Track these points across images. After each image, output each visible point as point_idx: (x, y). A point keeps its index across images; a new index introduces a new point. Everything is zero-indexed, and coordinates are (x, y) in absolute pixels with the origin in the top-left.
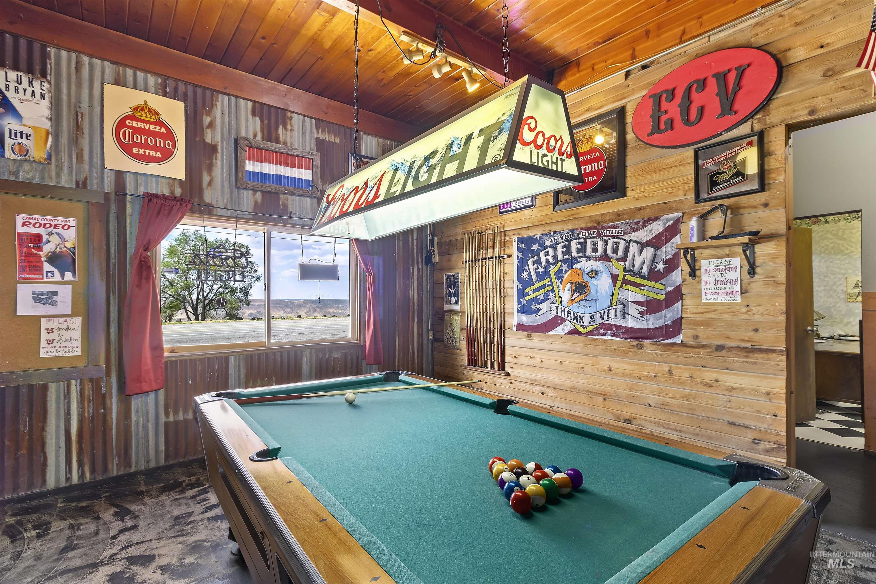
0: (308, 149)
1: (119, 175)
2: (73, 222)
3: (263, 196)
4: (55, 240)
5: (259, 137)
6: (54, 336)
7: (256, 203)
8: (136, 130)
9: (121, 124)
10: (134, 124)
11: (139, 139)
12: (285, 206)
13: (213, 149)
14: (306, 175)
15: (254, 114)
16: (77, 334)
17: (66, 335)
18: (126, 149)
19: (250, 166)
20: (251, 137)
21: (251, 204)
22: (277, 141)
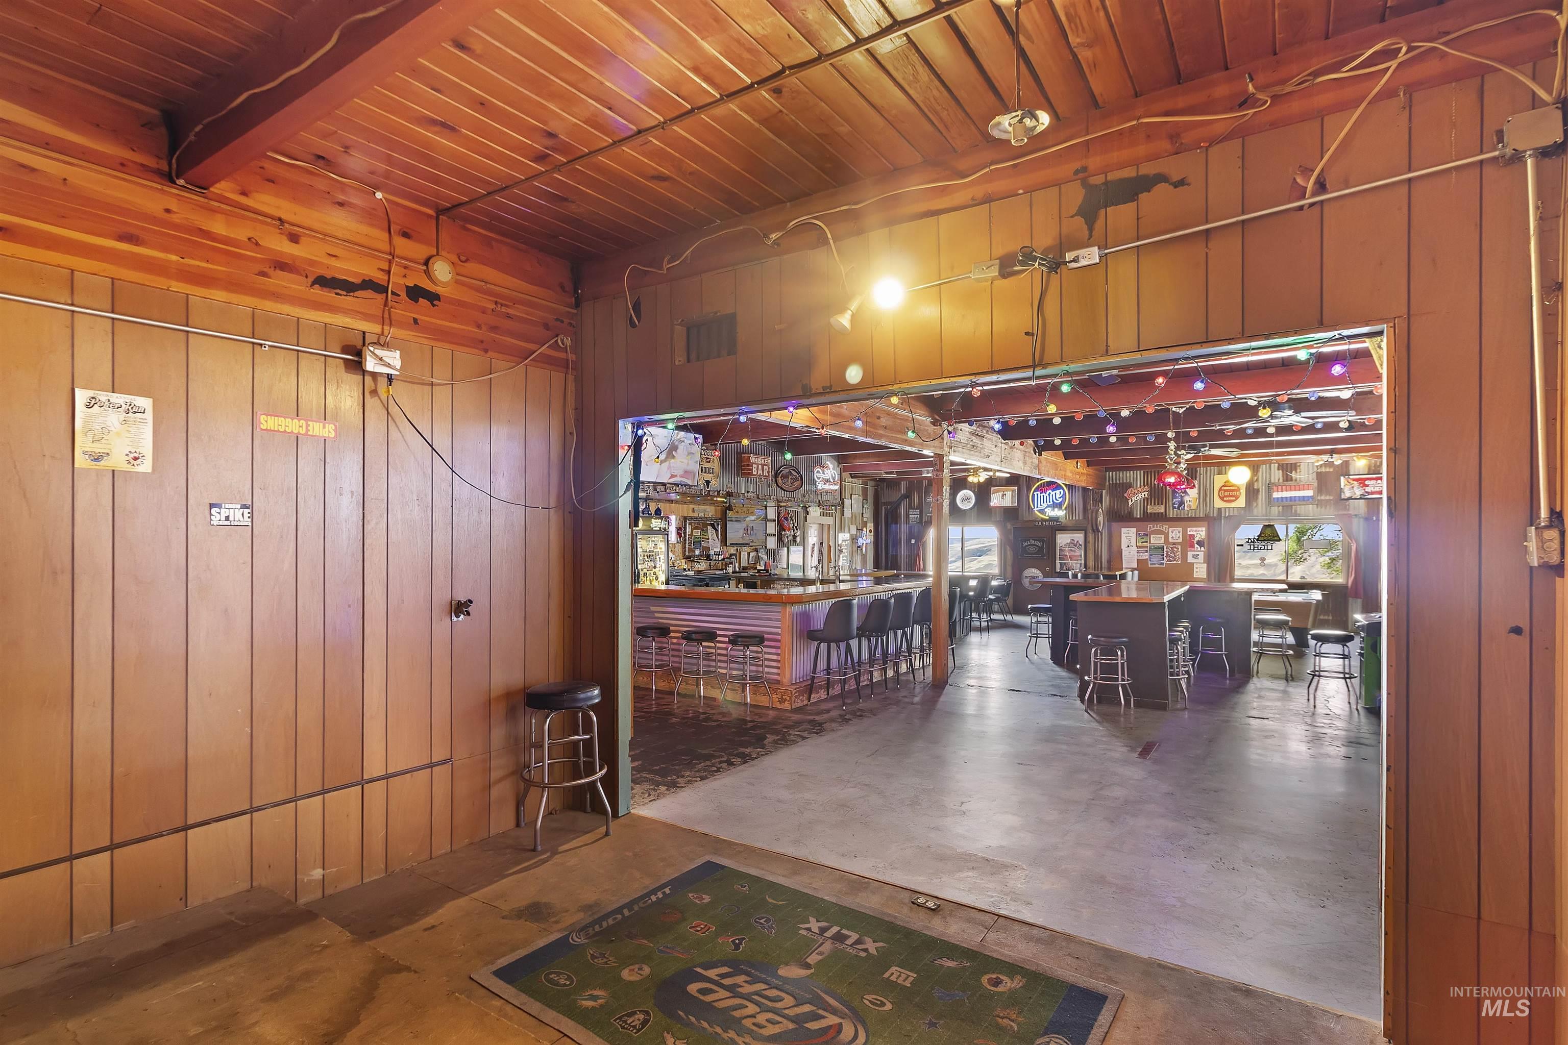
0: (1311, 479)
1: (1220, 509)
2: (1204, 529)
3: (1283, 509)
4: (1199, 536)
5: (1281, 480)
6: (1198, 570)
7: (1279, 512)
8: (1226, 491)
9: (1220, 490)
10: (1225, 488)
11: (1227, 494)
12: (1296, 511)
13: (1258, 490)
14: (1309, 493)
15: (1278, 469)
16: (1205, 570)
17: (1201, 570)
18: (1222, 498)
19: (1276, 495)
20: (1277, 481)
21: (1277, 512)
22: (1292, 480)
